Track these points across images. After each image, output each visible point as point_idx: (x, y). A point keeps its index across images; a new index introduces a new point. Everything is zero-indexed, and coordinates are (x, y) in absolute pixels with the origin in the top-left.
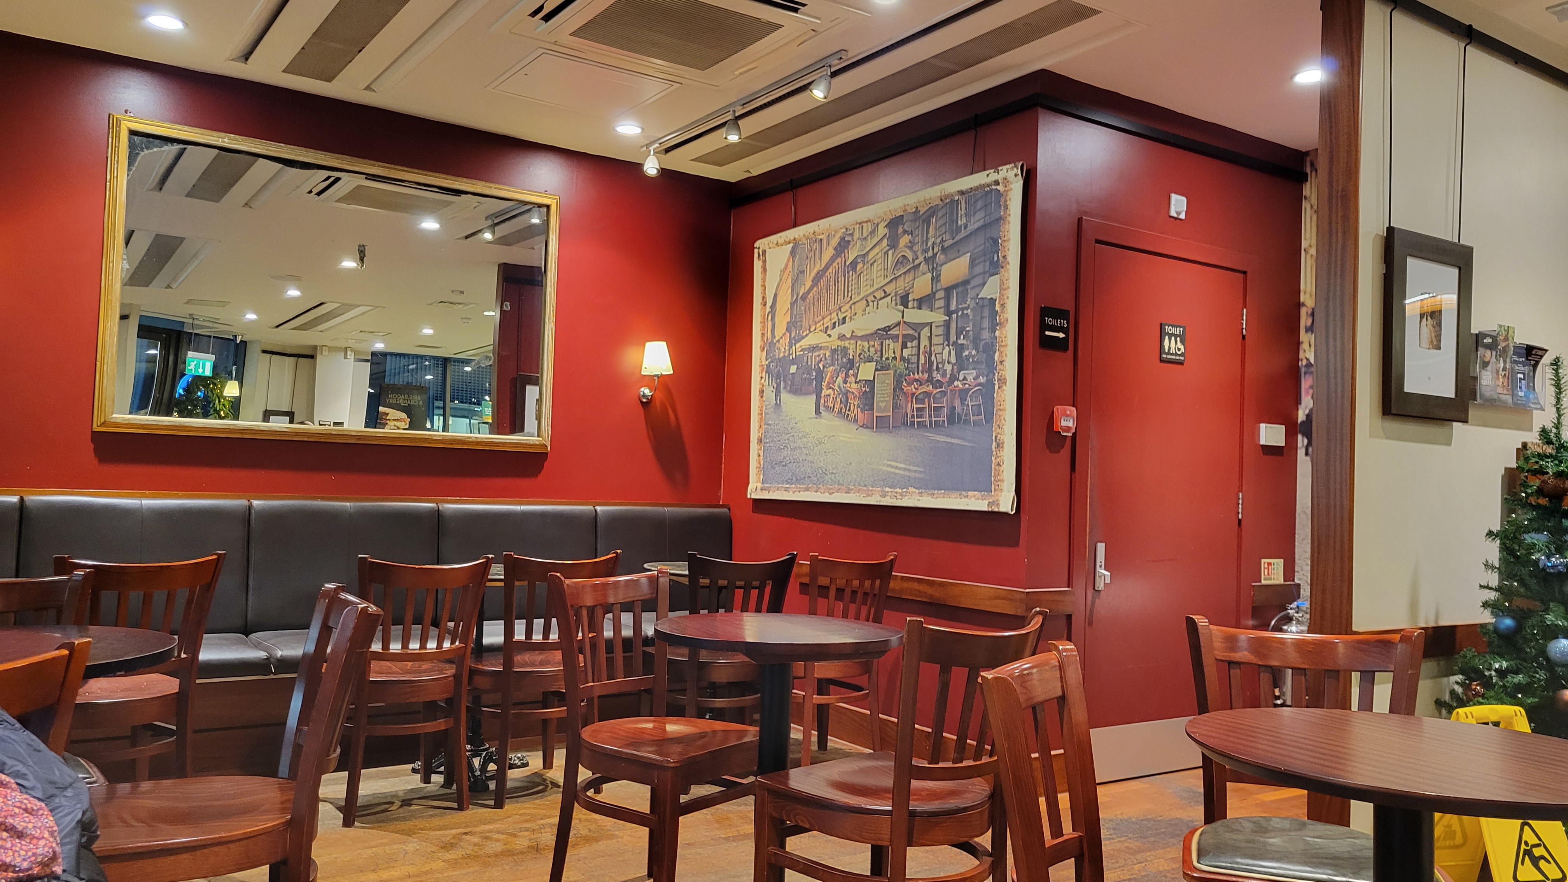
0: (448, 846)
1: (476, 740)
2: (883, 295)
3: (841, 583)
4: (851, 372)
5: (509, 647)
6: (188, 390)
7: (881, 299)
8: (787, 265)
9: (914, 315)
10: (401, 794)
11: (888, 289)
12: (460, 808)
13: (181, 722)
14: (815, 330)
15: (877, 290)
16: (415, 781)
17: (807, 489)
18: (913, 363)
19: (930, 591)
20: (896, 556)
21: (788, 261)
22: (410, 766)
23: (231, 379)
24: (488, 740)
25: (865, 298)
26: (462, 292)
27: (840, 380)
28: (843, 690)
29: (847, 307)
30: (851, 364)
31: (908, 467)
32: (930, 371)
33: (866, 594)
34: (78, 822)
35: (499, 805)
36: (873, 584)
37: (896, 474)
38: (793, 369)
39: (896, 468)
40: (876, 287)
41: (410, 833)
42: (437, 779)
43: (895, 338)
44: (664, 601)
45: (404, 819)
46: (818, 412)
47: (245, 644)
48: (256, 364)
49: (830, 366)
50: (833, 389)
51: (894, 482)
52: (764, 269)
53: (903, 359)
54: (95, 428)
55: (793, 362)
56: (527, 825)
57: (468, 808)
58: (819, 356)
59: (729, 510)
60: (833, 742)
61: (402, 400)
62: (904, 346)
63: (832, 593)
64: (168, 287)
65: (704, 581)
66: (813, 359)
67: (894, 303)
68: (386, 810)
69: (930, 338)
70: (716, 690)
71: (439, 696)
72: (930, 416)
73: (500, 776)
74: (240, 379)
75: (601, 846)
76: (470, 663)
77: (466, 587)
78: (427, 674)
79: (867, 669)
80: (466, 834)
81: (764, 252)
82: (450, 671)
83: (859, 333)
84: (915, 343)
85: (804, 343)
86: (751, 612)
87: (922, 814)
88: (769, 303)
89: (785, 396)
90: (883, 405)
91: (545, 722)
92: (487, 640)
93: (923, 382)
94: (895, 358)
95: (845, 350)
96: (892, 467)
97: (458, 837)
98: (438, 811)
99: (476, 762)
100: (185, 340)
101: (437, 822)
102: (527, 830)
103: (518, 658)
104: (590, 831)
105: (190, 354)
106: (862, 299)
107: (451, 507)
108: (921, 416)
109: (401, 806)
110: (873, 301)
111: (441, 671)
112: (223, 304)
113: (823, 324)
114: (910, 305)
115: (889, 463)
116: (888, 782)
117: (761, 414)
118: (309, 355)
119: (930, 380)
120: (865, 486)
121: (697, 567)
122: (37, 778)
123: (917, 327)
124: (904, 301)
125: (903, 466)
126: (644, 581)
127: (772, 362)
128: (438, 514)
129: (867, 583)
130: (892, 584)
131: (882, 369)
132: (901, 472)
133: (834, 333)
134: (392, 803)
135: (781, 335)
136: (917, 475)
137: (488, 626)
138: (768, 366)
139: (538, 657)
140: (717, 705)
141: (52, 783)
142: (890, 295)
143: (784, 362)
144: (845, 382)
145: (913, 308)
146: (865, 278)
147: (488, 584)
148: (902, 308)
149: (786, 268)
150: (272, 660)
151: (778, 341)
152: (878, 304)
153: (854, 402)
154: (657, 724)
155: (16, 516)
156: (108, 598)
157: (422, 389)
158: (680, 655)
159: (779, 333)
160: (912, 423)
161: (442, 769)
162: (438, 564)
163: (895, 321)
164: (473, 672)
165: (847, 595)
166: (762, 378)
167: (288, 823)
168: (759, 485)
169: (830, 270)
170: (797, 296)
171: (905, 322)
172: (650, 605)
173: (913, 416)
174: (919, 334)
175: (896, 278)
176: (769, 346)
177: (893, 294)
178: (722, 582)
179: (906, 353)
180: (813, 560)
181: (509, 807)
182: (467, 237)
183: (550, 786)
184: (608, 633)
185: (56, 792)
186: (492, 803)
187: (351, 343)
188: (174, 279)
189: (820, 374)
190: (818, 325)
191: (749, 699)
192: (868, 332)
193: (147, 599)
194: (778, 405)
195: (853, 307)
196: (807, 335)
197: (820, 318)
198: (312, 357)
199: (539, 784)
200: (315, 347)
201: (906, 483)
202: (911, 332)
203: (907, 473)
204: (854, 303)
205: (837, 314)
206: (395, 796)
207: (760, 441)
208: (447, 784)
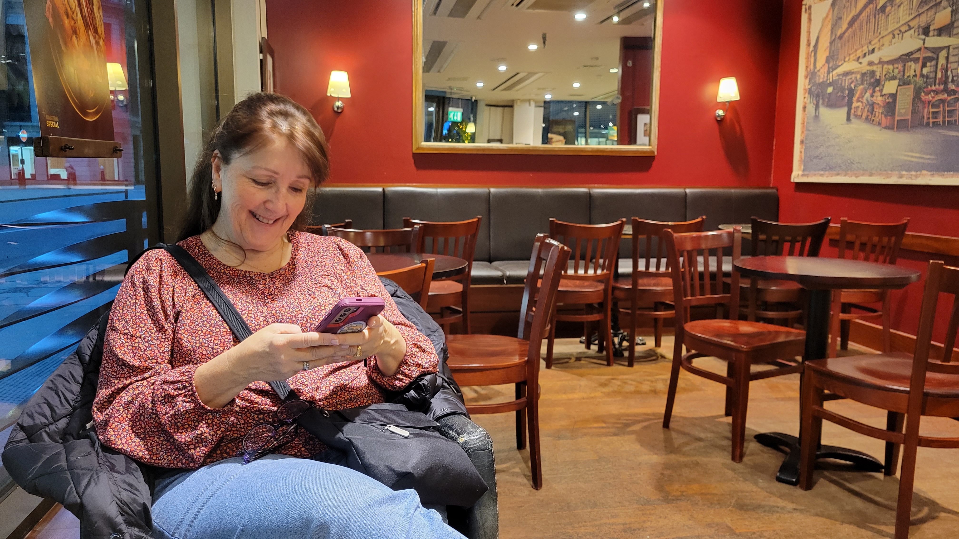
0: (604, 385)
1: (616, 328)
2: (907, 28)
3: (864, 239)
4: (877, 88)
5: (635, 275)
6: (449, 130)
7: (906, 31)
8: (828, 14)
9: (933, 42)
10: (575, 354)
11: (912, 24)
12: (609, 365)
13: (464, 307)
14: (849, 60)
15: (903, 25)
16: (582, 348)
17: (838, 174)
18: (930, 78)
19: (936, 245)
20: (909, 220)
21: (829, 11)
22: (578, 340)
23: (470, 122)
24: (623, 328)
25: (892, 33)
26: (597, 58)
27: (868, 95)
28: (861, 311)
29: (876, 40)
30: (878, 82)
31: (922, 156)
32: (946, 83)
33: (883, 247)
34: (442, 348)
35: (631, 365)
36: (890, 240)
37: (912, 162)
38: (830, 90)
39: (912, 157)
40: (902, 22)
41: (582, 375)
42: (594, 348)
43: (916, 60)
44: (737, 249)
45: (577, 368)
46: (848, 119)
47: (490, 267)
48: (484, 112)
49: (860, 85)
50: (862, 102)
51: (909, 167)
52: (810, 19)
53: (922, 75)
54: (415, 151)
55: (830, 85)
56: (649, 378)
57: (612, 365)
58: (851, 78)
59: (777, 190)
60: (852, 345)
61: (561, 129)
62: (924, 65)
63: (857, 246)
64: (439, 71)
65: (762, 237)
66: (846, 82)
67: (916, 34)
68: (567, 362)
69: (947, 58)
70: (767, 306)
71: (595, 301)
72: (944, 117)
73: (631, 349)
74: (475, 121)
75: (694, 394)
76: (612, 283)
77: (610, 238)
78: (588, 289)
79: (881, 297)
80: (613, 379)
81: (810, 7)
82: (601, 287)
83: (886, 59)
84: (933, 63)
85: (840, 70)
86: (796, 255)
87: (934, 395)
88: (813, 43)
89: (823, 110)
90: (903, 111)
91: (656, 320)
92: (621, 270)
93: (939, 92)
94: (915, 76)
95: (873, 73)
96: (908, 156)
97: (609, 380)
98: (596, 365)
99: (616, 340)
100: (447, 102)
101: (596, 371)
102: (648, 381)
103: (640, 281)
104: (686, 385)
105: (450, 109)
106: (889, 33)
107: (598, 190)
108: (936, 118)
109: (576, 361)
110: (899, 34)
111: (596, 287)
112: (465, 79)
113: (856, 55)
114: (931, 34)
115: (907, 153)
116: (908, 372)
117: (804, 123)
118: (509, 106)
119: (946, 90)
120: (885, 170)
121: (757, 227)
122: (422, 325)
123: (936, 51)
124: (926, 31)
125: (918, 155)
126: (725, 235)
127: (813, 86)
128: (589, 195)
129: (885, 239)
130: (905, 240)
131: (904, 84)
132: (917, 160)
133: (865, 61)
134: (570, 359)
135: (821, 66)
136: (930, 161)
137: (621, 262)
138: (810, 89)
139: (652, 281)
140: (770, 316)
141: (429, 328)
142: (913, 28)
143: (824, 85)
144: (872, 96)
145: (934, 36)
146: (893, 17)
147: (623, 237)
148: (923, 37)
149: (827, 16)
150: (505, 277)
151: (819, 71)
152: (902, 36)
153: (878, 111)
154: (732, 325)
155: (382, 199)
156: (429, 240)
157: (572, 121)
158: (745, 284)
159: (819, 65)
160: (928, 124)
161: (597, 342)
162: (590, 224)
163: (917, 47)
164: (614, 288)
165: (869, 247)
166: (805, 98)
167: (527, 362)
168: (801, 173)
169: (863, 14)
170: (836, 36)
171: (925, 48)
172: (728, 251)
173: (929, 118)
174: (938, 56)
175: (919, 15)
176: (812, 75)
177: (916, 27)
178: (775, 238)
179: (925, 71)
180: (843, 223)
181: (636, 367)
182: (602, 22)
183: (660, 357)
184: (701, 268)
185: (431, 333)
186: (626, 363)
187: (533, 96)
188: (442, 67)
189: (852, 93)
190: (851, 56)
191: (792, 314)
192: (893, 58)
193: (446, 241)
194: (817, 117)
195: (881, 40)
196: (842, 64)
197: (853, 51)
198: (511, 106)
199: (652, 356)
200: (513, 101)
201: (920, 167)
202: (930, 54)
203: (921, 160)
204: (882, 37)
205: (868, 47)
206: (572, 355)
207: (802, 142)
208: (601, 350)
